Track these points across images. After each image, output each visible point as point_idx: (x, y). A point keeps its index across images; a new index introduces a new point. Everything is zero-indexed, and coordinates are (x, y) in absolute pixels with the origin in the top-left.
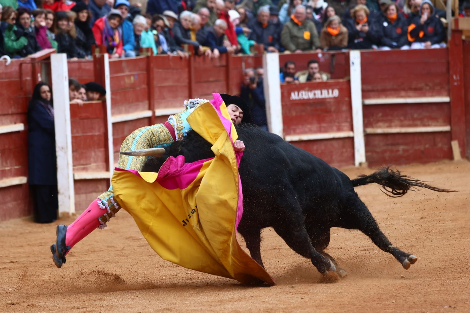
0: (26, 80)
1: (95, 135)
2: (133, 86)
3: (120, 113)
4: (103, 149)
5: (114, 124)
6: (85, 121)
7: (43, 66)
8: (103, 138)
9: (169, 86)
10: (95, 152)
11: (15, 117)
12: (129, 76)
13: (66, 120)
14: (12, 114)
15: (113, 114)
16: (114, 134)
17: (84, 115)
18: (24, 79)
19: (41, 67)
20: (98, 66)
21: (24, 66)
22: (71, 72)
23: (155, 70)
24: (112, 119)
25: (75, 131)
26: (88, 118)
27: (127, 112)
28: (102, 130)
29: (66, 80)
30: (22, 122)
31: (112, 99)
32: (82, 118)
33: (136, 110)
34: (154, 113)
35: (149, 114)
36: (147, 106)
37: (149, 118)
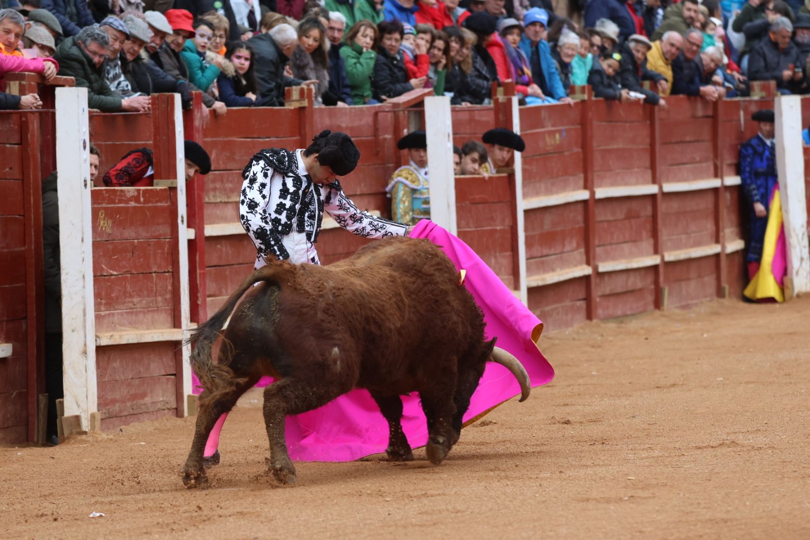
0: (385, 139)
1: (496, 230)
2: (559, 151)
3: (537, 193)
4: (509, 253)
5: (527, 212)
6: (480, 206)
7: (412, 117)
8: (509, 236)
9: (618, 150)
10: (496, 257)
11: (366, 200)
12: (552, 133)
13: (449, 206)
14: (361, 195)
15: (525, 195)
16: (526, 230)
17: (477, 197)
18: (381, 137)
19: (409, 117)
20: (501, 117)
21: (381, 115)
22: (456, 125)
23: (596, 123)
24: (523, 204)
25: (463, 223)
26: (484, 202)
27: (549, 192)
28: (508, 222)
29: (449, 141)
30: (377, 208)
31: (524, 171)
32: (474, 203)
33: (564, 189)
34: (593, 194)
35: (584, 195)
36: (581, 182)
37: (585, 202)
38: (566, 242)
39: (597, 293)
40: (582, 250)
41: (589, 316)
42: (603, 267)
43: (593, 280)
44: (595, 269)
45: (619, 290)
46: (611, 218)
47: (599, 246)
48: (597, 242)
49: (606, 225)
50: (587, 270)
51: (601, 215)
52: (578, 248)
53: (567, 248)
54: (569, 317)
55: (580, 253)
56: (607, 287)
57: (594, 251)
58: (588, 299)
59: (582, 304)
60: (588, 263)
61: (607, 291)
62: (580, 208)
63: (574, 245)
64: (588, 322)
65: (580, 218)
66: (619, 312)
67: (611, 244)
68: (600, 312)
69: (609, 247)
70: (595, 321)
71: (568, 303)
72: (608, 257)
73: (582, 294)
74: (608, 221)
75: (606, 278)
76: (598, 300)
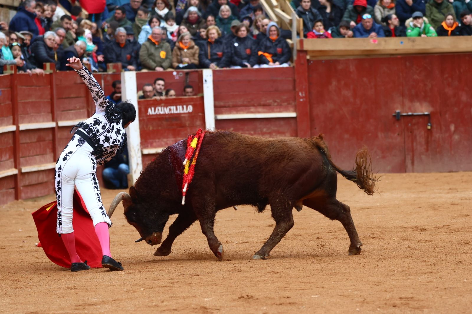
9: (32, 102)
23: (19, 87)
33: (1, 125)
34: (18, 127)
35: (13, 128)
36: (11, 121)
37: (13, 132)
38: (3, 156)
39: (21, 184)
40: (12, 160)
41: (17, 198)
42: (25, 170)
43: (19, 177)
44: (20, 170)
45: (34, 182)
46: (28, 141)
47: (22, 157)
48: (21, 155)
49: (26, 145)
50: (15, 171)
51: (23, 140)
52: (10, 158)
53: (4, 158)
54: (5, 198)
55: (11, 162)
56: (27, 181)
57: (19, 160)
58: (16, 188)
59: (12, 191)
60: (16, 167)
61: (27, 183)
62: (11, 136)
63: (8, 157)
64: (16, 201)
65: (11, 141)
66: (34, 195)
67: (29, 156)
68: (23, 195)
69: (27, 158)
70: (20, 200)
71: (4, 190)
72: (27, 164)
73: (12, 185)
74: (27, 143)
75: (26, 176)
76: (21, 188)
